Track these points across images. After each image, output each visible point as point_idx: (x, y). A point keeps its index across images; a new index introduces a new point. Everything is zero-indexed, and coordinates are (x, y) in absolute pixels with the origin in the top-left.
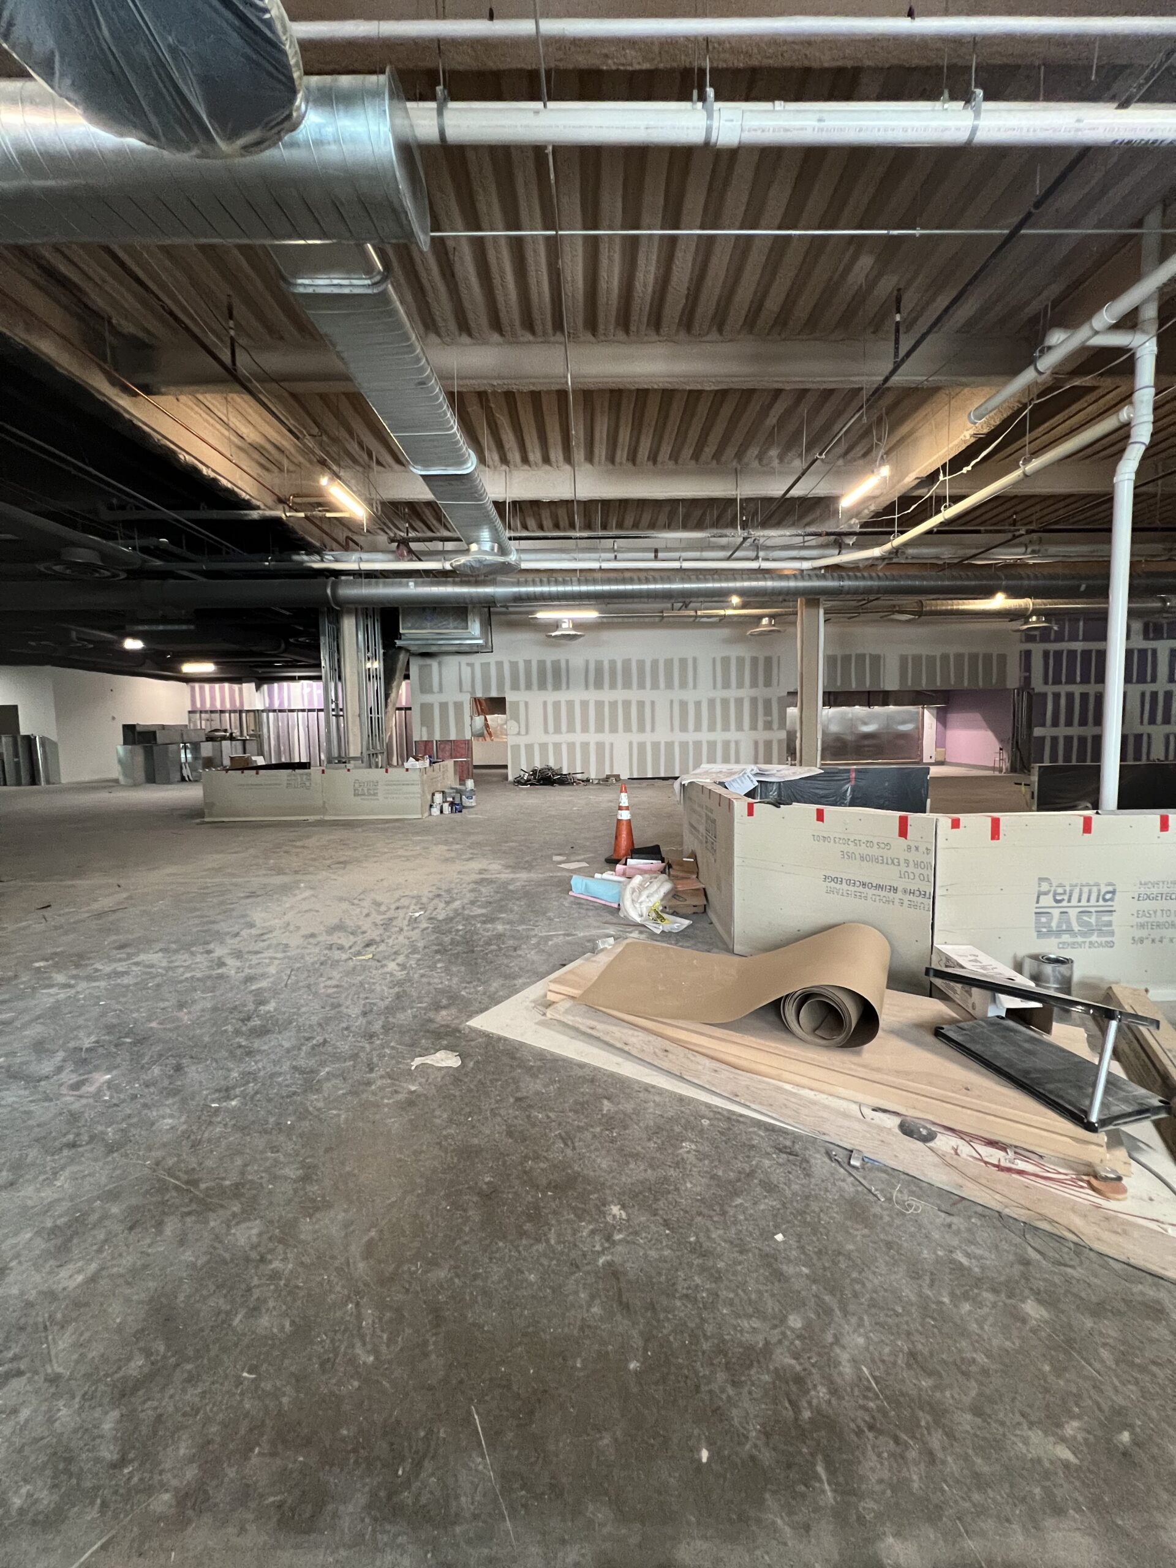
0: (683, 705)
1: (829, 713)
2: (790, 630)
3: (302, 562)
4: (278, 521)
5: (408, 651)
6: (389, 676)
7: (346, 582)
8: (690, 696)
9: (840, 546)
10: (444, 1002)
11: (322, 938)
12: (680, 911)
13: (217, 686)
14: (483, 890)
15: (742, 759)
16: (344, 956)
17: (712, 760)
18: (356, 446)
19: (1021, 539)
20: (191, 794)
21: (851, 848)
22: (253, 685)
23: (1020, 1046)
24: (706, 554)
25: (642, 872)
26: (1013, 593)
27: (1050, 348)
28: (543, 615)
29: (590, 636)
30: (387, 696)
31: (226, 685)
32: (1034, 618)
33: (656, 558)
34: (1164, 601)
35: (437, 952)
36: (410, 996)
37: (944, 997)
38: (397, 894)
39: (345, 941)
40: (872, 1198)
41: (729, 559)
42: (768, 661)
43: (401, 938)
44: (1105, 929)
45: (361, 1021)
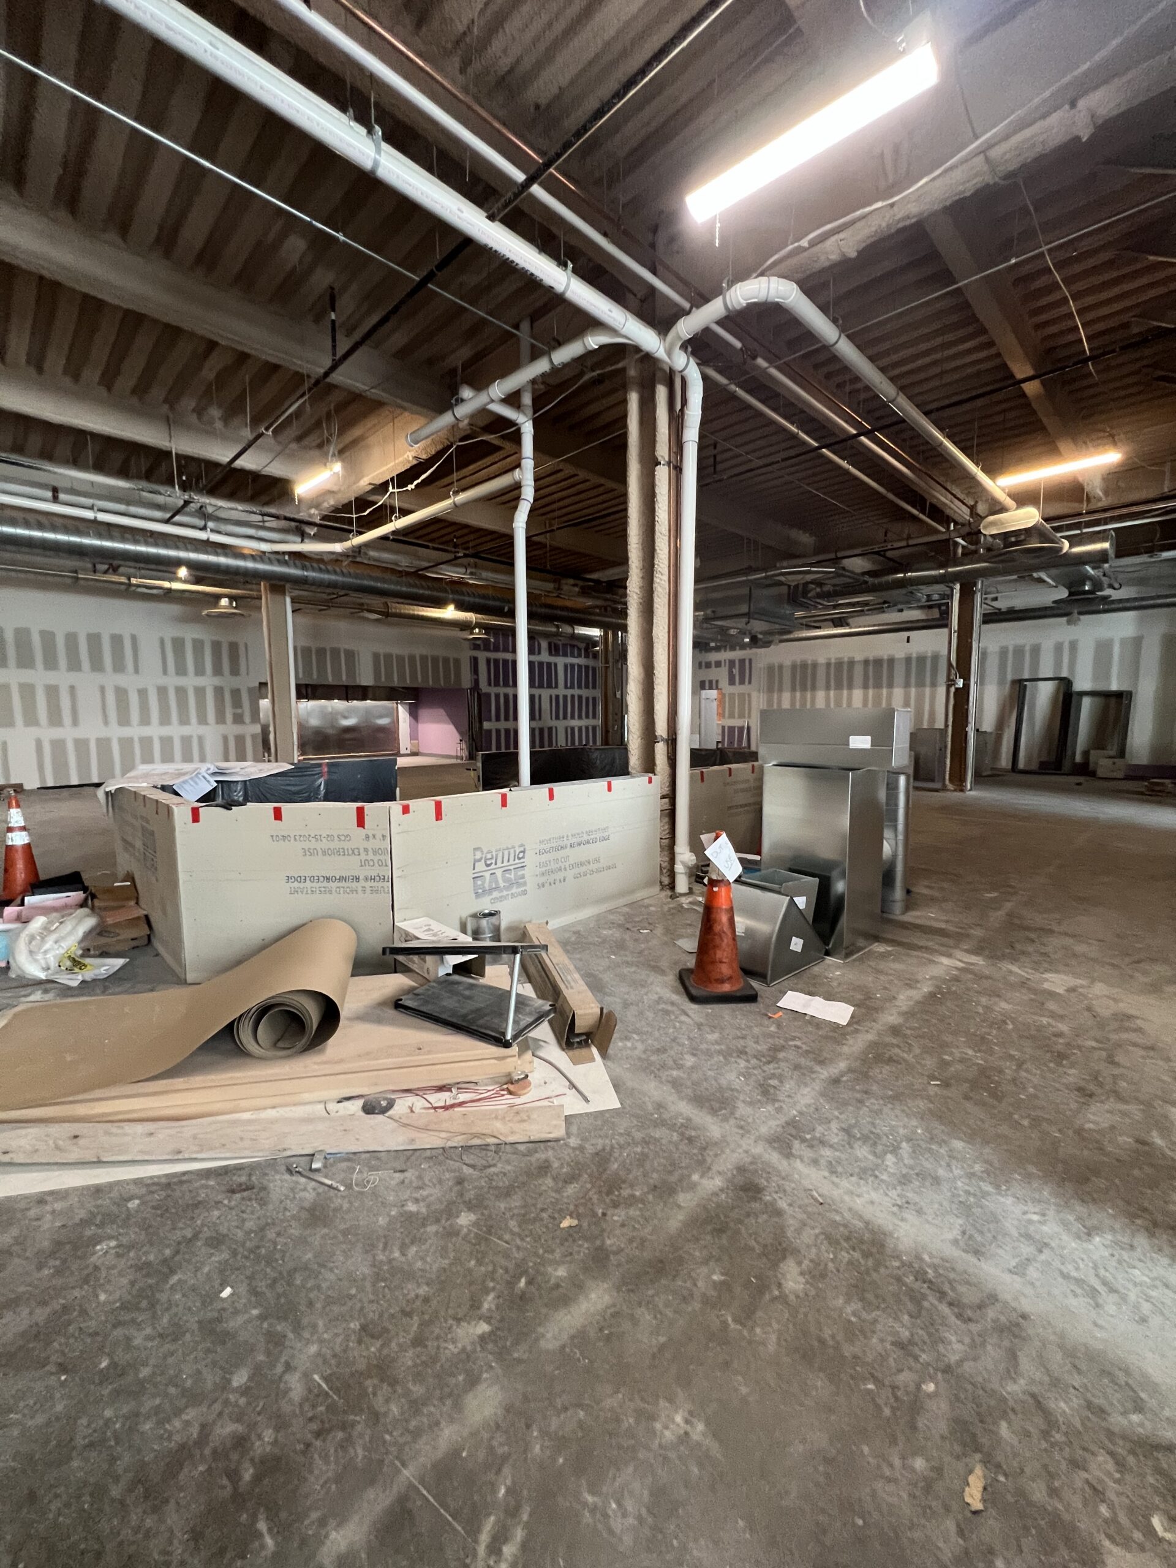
0: (121, 694)
1: (307, 706)
2: (254, 614)
8: (129, 681)
9: (303, 536)
12: (112, 950)
15: (209, 757)
17: (148, 759)
19: (459, 561)
21: (313, 844)
23: (462, 995)
24: (133, 510)
25: (45, 910)
26: (460, 606)
27: (462, 400)
32: (477, 630)
33: (55, 499)
34: (558, 627)
37: (406, 970)
40: (332, 1193)
41: (167, 521)
42: (234, 647)
44: (519, 882)
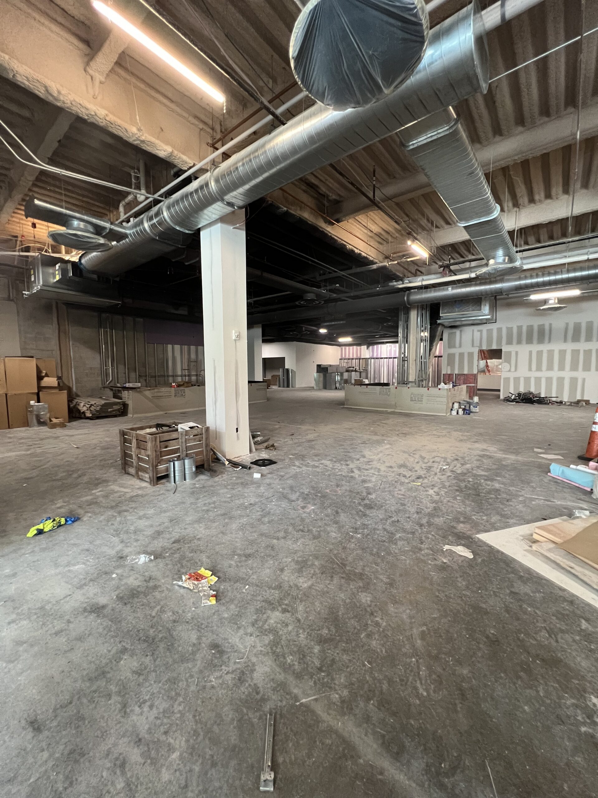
3: (394, 286)
4: (384, 268)
5: (443, 325)
6: (432, 339)
7: (415, 292)
10: (462, 519)
11: (396, 469)
13: (351, 347)
14: (485, 461)
16: (407, 481)
18: (425, 221)
20: (339, 395)
22: (366, 347)
28: (534, 297)
29: (571, 306)
30: (430, 350)
31: (355, 347)
35: (457, 490)
36: (442, 511)
38: (434, 454)
39: (408, 474)
43: (436, 478)
45: (415, 516)
